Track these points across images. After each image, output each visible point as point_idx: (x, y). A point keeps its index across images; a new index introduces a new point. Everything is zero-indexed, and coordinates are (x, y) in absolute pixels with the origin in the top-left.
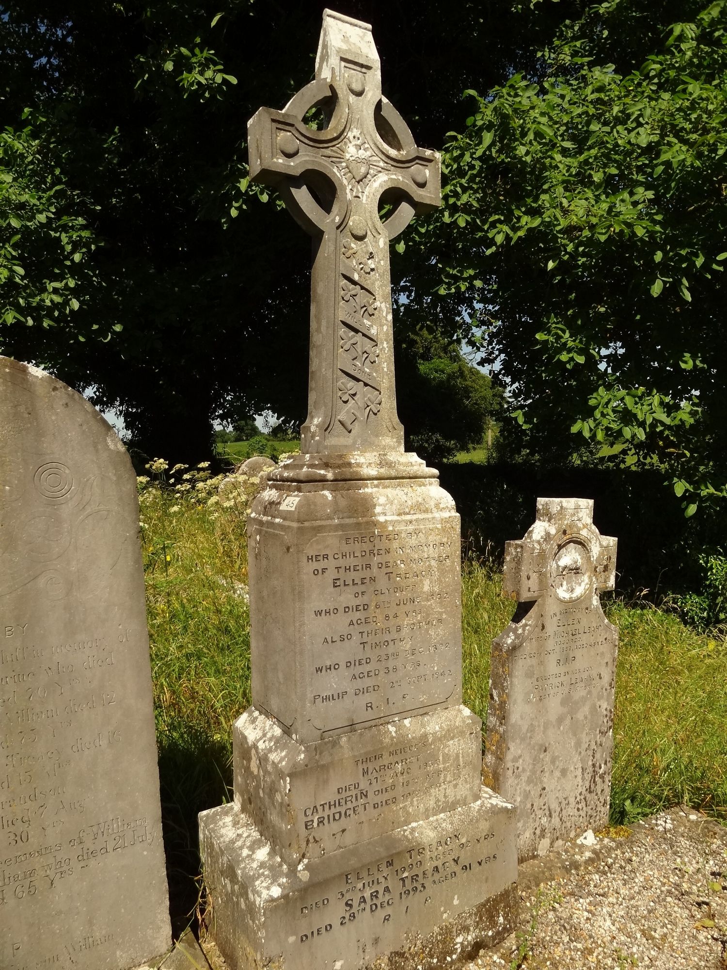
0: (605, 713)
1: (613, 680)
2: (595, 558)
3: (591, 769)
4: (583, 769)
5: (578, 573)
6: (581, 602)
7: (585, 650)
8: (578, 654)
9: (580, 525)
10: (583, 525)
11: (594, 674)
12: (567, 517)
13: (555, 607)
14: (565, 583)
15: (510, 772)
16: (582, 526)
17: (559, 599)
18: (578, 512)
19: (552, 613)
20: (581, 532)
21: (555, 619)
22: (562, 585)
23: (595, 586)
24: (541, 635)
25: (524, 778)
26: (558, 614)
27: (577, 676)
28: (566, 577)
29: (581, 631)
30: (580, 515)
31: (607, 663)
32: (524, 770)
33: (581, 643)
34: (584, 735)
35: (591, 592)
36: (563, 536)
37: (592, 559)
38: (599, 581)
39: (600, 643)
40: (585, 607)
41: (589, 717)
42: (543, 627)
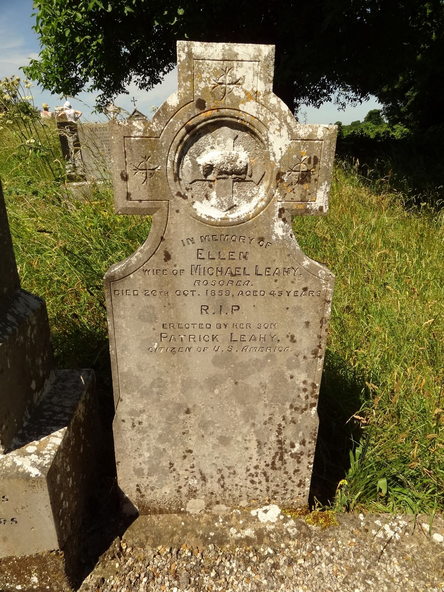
0: (302, 386)
1: (320, 347)
2: (278, 157)
3: (276, 446)
4: (259, 443)
5: (243, 180)
6: (248, 228)
7: (259, 299)
8: (246, 303)
9: (238, 92)
10: (246, 93)
11: (281, 333)
12: (205, 75)
13: (189, 229)
14: (214, 194)
15: (128, 425)
16: (243, 95)
17: (199, 219)
18: (232, 68)
19: (184, 238)
20: (241, 107)
21: (192, 248)
22: (207, 197)
23: (279, 205)
24: (163, 267)
25: (153, 435)
26: (197, 240)
27: (245, 332)
28: (215, 185)
29: (251, 271)
30: (238, 73)
31: (307, 323)
32: (151, 426)
33: (252, 289)
34: (260, 405)
35: (269, 214)
36: (197, 111)
37: (272, 158)
38: (288, 198)
39: (292, 294)
40: (257, 235)
41: (270, 386)
42: (168, 257)
